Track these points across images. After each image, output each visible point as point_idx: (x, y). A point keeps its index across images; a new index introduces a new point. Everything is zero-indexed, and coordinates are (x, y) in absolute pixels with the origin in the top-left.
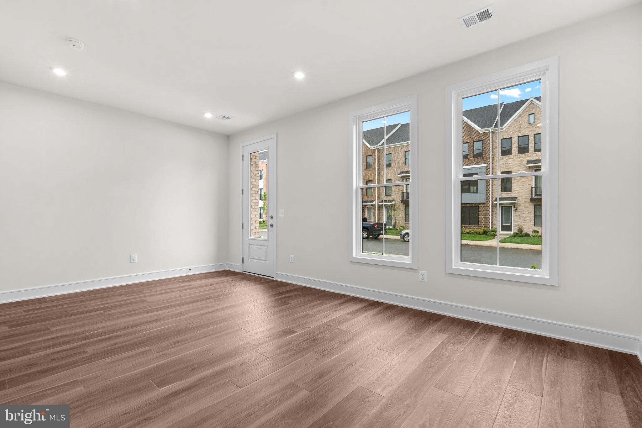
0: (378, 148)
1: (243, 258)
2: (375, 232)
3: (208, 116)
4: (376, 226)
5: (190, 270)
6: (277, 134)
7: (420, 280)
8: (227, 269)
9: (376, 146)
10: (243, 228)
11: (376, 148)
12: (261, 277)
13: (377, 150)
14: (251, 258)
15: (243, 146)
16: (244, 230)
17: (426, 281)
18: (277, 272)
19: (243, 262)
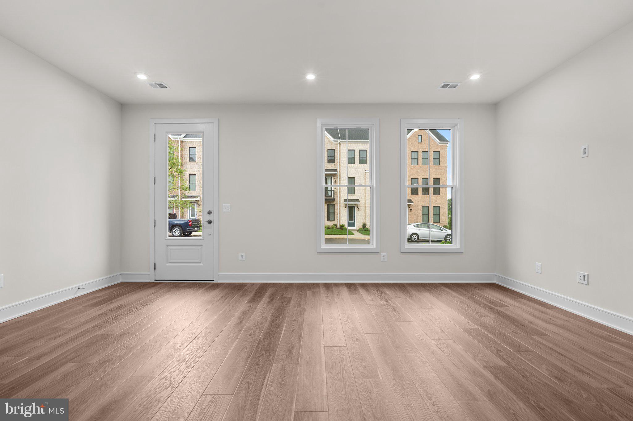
0: (181, 139)
1: (155, 264)
2: (189, 230)
3: (142, 77)
4: (191, 223)
5: (79, 288)
6: (219, 119)
7: (382, 260)
8: (121, 281)
9: (179, 137)
10: (155, 226)
11: (179, 139)
12: (190, 283)
13: (180, 142)
14: (169, 263)
15: (155, 124)
16: (156, 229)
17: (386, 260)
18: (219, 274)
19: (155, 269)
